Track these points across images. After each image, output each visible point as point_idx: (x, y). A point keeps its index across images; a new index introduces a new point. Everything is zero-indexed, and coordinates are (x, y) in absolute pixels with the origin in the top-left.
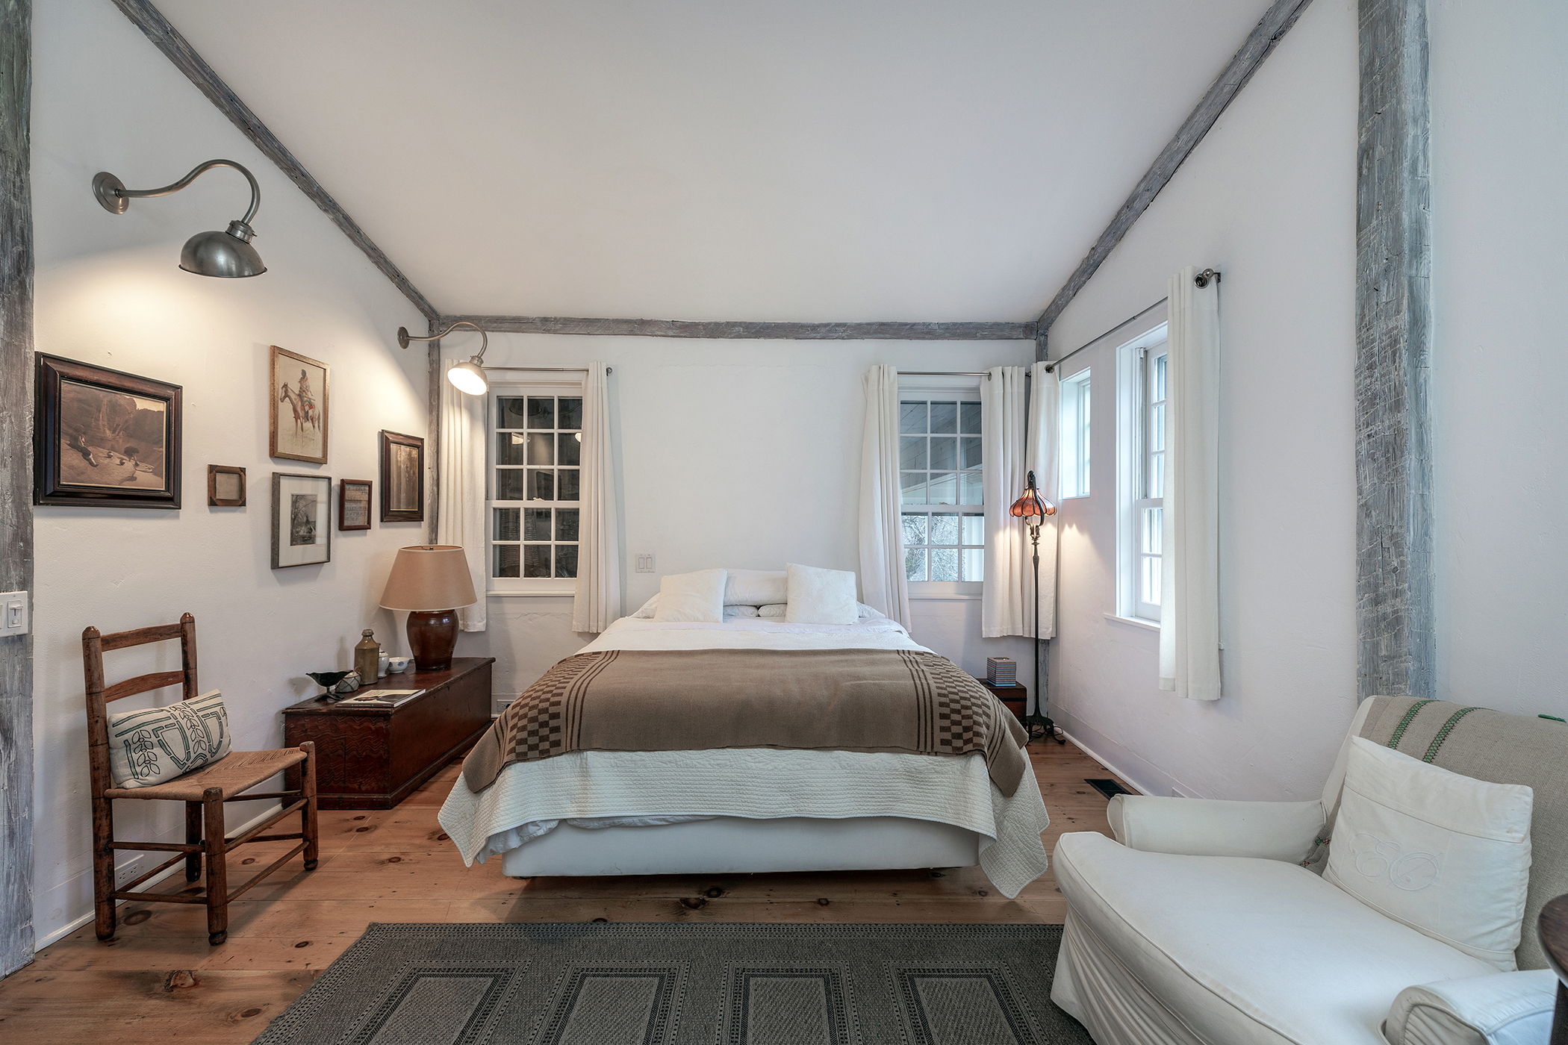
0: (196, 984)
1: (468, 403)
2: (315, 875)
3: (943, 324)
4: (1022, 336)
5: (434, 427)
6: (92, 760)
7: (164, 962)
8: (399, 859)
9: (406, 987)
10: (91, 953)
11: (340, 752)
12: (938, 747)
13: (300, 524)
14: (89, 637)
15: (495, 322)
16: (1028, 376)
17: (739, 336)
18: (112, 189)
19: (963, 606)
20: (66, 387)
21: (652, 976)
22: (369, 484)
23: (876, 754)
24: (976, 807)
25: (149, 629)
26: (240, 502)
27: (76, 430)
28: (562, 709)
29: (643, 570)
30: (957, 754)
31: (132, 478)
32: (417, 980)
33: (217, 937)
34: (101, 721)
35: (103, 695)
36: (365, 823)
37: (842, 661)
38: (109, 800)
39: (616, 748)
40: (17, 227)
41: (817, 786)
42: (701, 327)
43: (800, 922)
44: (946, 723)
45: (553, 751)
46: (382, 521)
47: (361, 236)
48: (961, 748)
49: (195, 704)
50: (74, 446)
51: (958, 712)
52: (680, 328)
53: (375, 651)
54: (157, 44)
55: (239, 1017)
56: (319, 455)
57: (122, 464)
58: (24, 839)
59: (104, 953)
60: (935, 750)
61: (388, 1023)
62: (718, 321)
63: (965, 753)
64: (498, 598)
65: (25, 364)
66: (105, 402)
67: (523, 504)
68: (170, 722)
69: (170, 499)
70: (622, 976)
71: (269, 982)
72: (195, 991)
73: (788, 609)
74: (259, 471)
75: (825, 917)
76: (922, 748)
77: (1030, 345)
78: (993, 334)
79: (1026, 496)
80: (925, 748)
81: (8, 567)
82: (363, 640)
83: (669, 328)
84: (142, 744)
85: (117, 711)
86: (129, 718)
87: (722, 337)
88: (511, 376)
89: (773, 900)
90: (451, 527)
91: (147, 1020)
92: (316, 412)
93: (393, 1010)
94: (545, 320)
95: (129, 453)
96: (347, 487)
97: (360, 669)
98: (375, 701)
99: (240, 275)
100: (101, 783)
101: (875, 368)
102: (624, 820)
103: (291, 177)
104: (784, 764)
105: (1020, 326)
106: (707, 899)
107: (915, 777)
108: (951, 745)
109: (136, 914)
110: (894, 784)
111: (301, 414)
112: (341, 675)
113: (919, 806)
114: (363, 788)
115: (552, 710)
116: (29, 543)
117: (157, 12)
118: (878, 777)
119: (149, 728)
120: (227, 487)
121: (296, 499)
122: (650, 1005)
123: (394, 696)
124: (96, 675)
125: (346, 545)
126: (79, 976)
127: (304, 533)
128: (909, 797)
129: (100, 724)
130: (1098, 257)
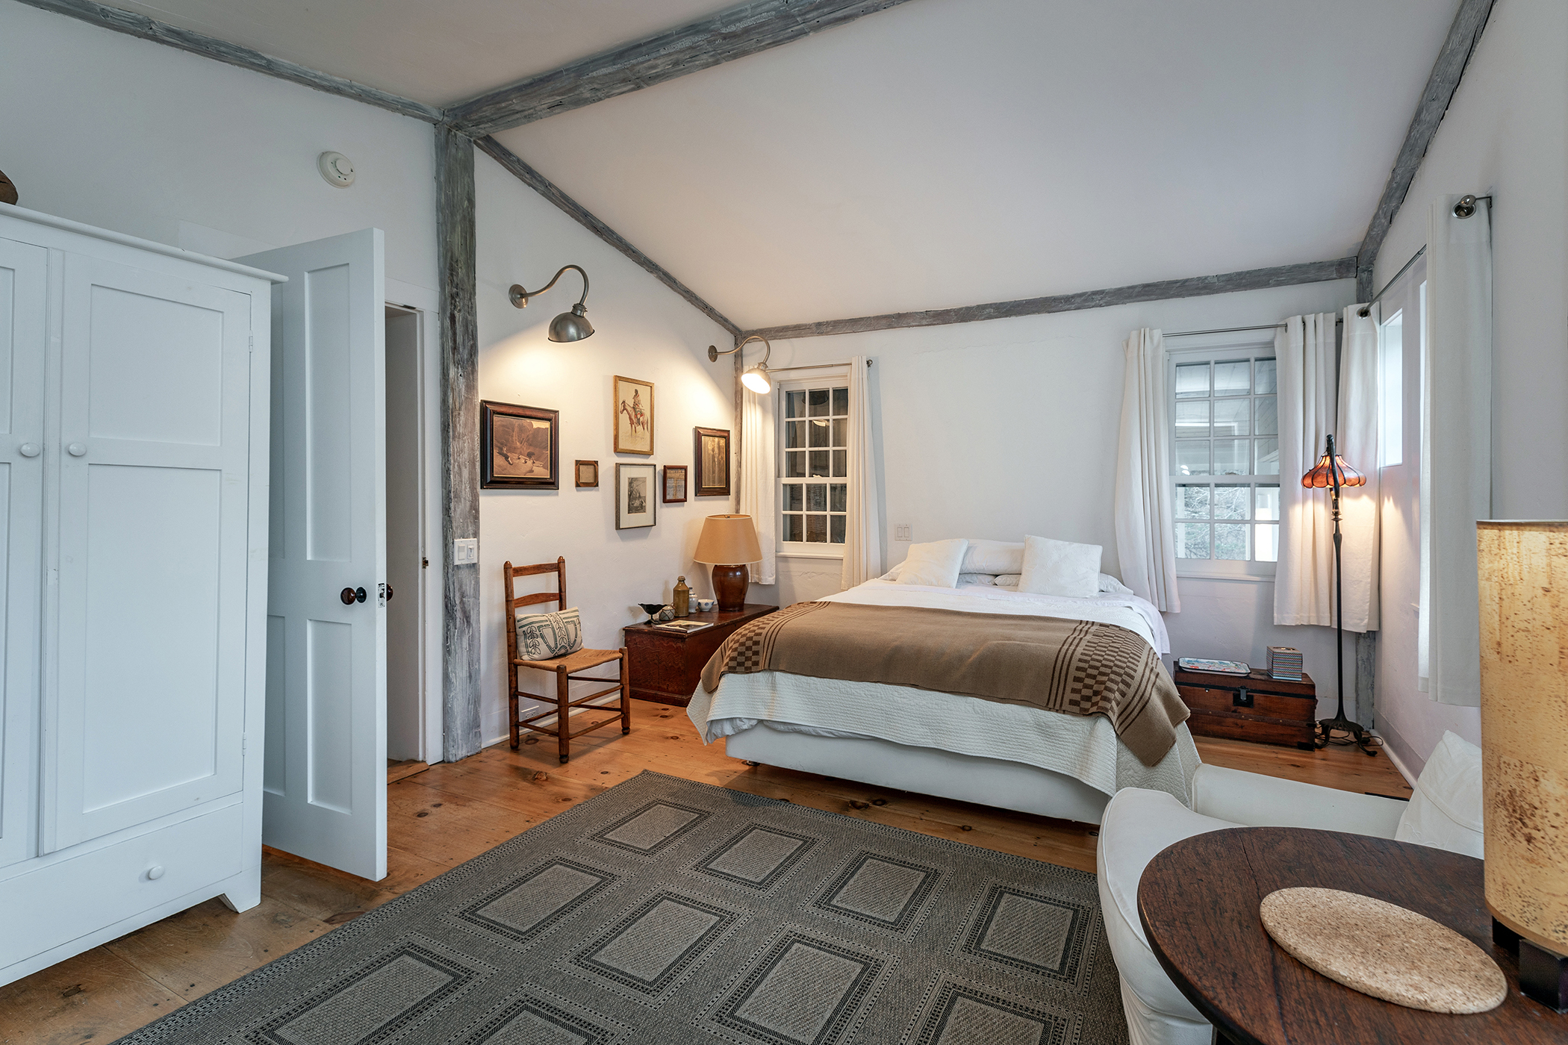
0: (546, 780)
1: (761, 401)
2: (627, 737)
3: (1223, 275)
4: (1335, 276)
5: (738, 420)
6: (508, 641)
7: (535, 766)
8: (678, 738)
9: (648, 807)
10: (508, 754)
11: (656, 661)
12: (1066, 706)
13: (635, 499)
14: (507, 566)
15: (781, 332)
16: (1340, 322)
17: (990, 317)
18: (518, 294)
19: (1253, 587)
20: (496, 418)
21: (800, 839)
22: (685, 469)
23: (1008, 705)
24: (1094, 764)
25: (540, 565)
26: (595, 484)
27: (502, 444)
28: (761, 639)
29: (901, 539)
30: (1084, 715)
31: (531, 471)
32: (656, 805)
33: (564, 759)
34: (512, 618)
35: (513, 602)
36: (667, 713)
37: (1012, 625)
38: (516, 665)
39: (796, 671)
40: (470, 331)
41: (952, 725)
42: (952, 313)
43: (933, 835)
44: (1079, 686)
45: (754, 668)
46: (696, 495)
47: (677, 284)
48: (1088, 710)
49: (563, 614)
50: (501, 453)
51: (1094, 677)
52: (933, 317)
53: (686, 592)
54: (542, 195)
55: (560, 800)
56: (647, 449)
57: (526, 462)
58: (476, 680)
59: (514, 756)
60: (1063, 708)
61: (630, 822)
62: (969, 305)
63: (1091, 714)
64: (785, 558)
65: (475, 408)
66: (516, 425)
67: (805, 481)
68: (547, 623)
69: (553, 484)
70: (779, 834)
71: (581, 787)
72: (545, 783)
73: (1021, 580)
74: (607, 463)
75: (963, 838)
76: (1051, 705)
77: (1350, 285)
78: (1293, 279)
79: (1322, 464)
80: (1054, 705)
81: (468, 525)
82: (678, 584)
83: (923, 318)
84: (532, 636)
85: (520, 613)
86: (526, 618)
87: (973, 320)
88: (793, 375)
89: (923, 817)
90: (749, 500)
91: (520, 791)
92: (646, 418)
93: (636, 816)
94: (819, 325)
95: (530, 455)
96: (668, 471)
97: (676, 606)
98: (678, 628)
99: (579, 339)
100: (512, 655)
101: (1134, 333)
102: (802, 728)
103: (627, 255)
104: (924, 702)
105: (1331, 264)
106: (870, 804)
107: (1043, 730)
108: (1079, 706)
109: (531, 739)
110: (1024, 734)
111: (635, 420)
112: (659, 607)
113: (1050, 758)
114: (670, 689)
115: (755, 638)
116: (477, 511)
117: (540, 176)
118: (1008, 725)
119: (536, 625)
120: (586, 474)
121: (631, 481)
122: (788, 854)
123: (688, 626)
124: (510, 591)
125: (669, 514)
126: (497, 764)
127: (636, 505)
128: (1041, 749)
129: (511, 620)
130: (1402, 178)
